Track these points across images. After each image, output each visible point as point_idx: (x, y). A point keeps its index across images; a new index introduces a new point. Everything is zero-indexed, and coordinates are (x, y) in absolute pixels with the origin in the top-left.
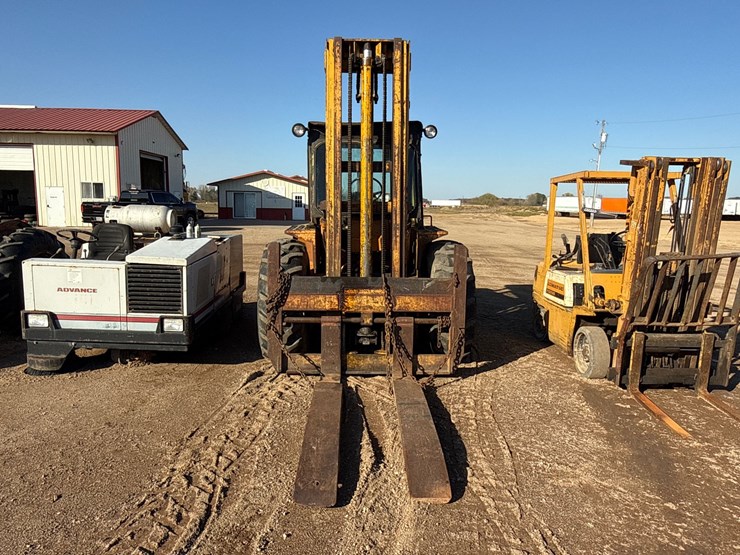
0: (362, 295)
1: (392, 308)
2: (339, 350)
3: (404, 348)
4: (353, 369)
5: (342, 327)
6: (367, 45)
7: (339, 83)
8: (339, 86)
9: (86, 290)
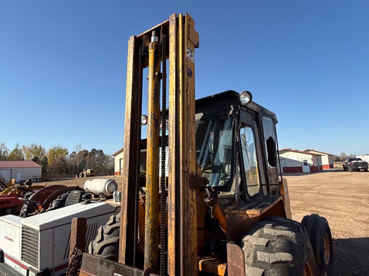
6: (153, 33)
7: (132, 72)
8: (132, 75)
9: (10, 240)
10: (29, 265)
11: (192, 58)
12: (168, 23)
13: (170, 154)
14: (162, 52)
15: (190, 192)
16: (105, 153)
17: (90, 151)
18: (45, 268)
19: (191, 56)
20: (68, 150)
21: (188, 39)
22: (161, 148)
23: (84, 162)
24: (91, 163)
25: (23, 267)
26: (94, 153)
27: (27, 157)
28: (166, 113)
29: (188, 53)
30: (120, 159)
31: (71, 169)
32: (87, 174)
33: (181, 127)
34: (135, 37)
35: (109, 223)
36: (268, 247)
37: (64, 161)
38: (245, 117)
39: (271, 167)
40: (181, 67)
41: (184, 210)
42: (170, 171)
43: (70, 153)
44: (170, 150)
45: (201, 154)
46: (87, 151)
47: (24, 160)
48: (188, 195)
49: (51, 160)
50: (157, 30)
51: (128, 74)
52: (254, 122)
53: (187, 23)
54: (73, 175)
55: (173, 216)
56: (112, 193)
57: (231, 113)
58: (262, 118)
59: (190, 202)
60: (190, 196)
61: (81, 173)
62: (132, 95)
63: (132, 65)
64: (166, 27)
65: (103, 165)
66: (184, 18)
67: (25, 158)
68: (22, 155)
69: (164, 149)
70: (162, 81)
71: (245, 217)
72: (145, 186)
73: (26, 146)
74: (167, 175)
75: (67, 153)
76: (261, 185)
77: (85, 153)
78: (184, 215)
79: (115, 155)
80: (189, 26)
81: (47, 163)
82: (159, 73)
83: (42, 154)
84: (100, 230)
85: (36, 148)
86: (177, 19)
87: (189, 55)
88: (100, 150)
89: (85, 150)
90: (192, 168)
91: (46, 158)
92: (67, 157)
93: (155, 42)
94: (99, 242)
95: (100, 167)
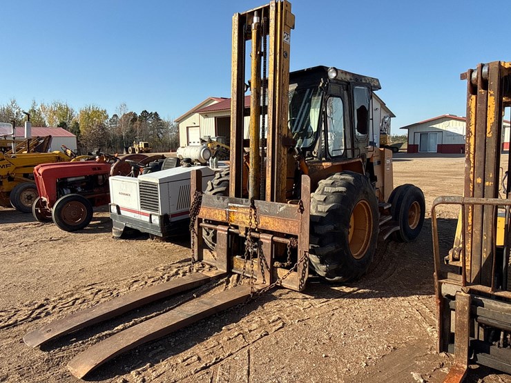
0: (239, 213)
1: (257, 225)
2: (226, 251)
3: (265, 260)
4: (237, 269)
5: (228, 235)
6: (255, 12)
7: (236, 48)
8: (236, 51)
9: (127, 195)
10: (149, 212)
11: (288, 41)
12: (269, 6)
13: (268, 120)
14: (263, 30)
15: (282, 148)
16: (161, 118)
17: (139, 114)
18: (165, 213)
19: (287, 39)
20: (107, 113)
21: (285, 24)
22: (261, 116)
23: (132, 131)
24: (144, 133)
25: (144, 214)
26: (146, 117)
27: (50, 122)
28: (266, 81)
29: (284, 37)
30: (187, 128)
31: (115, 141)
32: (139, 148)
33: (277, 100)
34: (239, 14)
35: (216, 178)
36: (333, 185)
37: (103, 129)
38: (334, 89)
39: (360, 134)
40: (278, 51)
41: (278, 161)
42: (269, 133)
43: (110, 117)
44: (268, 118)
45: (297, 121)
46: (135, 114)
47: (44, 126)
48: (281, 151)
49: (84, 127)
50: (259, 11)
51: (233, 50)
52: (345, 92)
53: (284, 9)
54: (119, 151)
55: (270, 165)
56: (208, 160)
57: (321, 85)
58: (353, 88)
59: (282, 156)
60: (282, 152)
61: (130, 148)
62: (238, 70)
63: (237, 42)
64: (267, 9)
65: (160, 135)
66: (282, 3)
67: (47, 123)
68: (42, 119)
69: (264, 117)
70: (262, 57)
71: (321, 168)
72: (248, 146)
73: (46, 105)
74: (266, 137)
75: (107, 117)
76: (346, 149)
77: (133, 118)
78: (277, 164)
79: (179, 121)
80: (286, 11)
81: (79, 132)
82: (261, 52)
83: (71, 118)
84: (209, 183)
85: (60, 108)
86: (276, 4)
87: (285, 39)
88: (154, 112)
89: (131, 113)
90: (285, 132)
91: (77, 124)
92: (106, 122)
93: (257, 23)
94: (211, 191)
95: (156, 139)
